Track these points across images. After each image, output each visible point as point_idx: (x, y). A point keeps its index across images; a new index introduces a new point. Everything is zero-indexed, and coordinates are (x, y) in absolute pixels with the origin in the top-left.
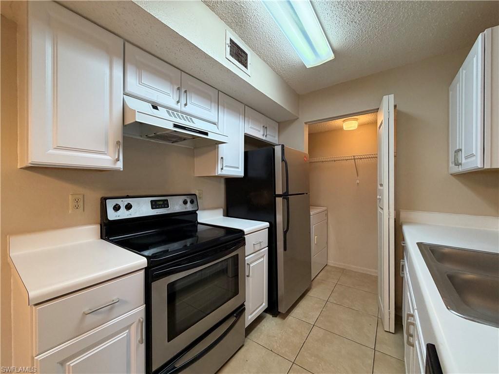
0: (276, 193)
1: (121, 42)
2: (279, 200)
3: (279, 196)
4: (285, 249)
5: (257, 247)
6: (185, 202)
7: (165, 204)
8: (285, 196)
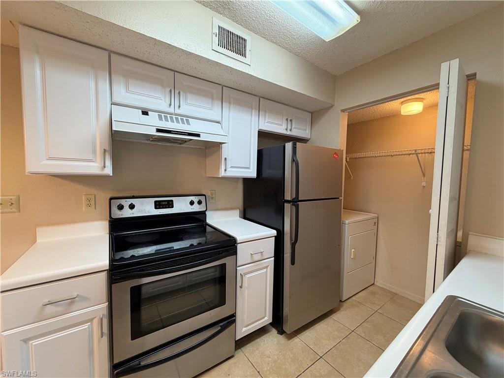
0: (285, 199)
1: (106, 54)
2: (287, 206)
3: (288, 202)
4: (293, 263)
5: (257, 257)
6: (192, 203)
7: (170, 204)
8: (295, 202)
